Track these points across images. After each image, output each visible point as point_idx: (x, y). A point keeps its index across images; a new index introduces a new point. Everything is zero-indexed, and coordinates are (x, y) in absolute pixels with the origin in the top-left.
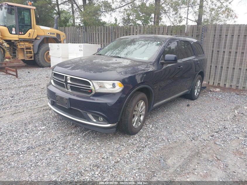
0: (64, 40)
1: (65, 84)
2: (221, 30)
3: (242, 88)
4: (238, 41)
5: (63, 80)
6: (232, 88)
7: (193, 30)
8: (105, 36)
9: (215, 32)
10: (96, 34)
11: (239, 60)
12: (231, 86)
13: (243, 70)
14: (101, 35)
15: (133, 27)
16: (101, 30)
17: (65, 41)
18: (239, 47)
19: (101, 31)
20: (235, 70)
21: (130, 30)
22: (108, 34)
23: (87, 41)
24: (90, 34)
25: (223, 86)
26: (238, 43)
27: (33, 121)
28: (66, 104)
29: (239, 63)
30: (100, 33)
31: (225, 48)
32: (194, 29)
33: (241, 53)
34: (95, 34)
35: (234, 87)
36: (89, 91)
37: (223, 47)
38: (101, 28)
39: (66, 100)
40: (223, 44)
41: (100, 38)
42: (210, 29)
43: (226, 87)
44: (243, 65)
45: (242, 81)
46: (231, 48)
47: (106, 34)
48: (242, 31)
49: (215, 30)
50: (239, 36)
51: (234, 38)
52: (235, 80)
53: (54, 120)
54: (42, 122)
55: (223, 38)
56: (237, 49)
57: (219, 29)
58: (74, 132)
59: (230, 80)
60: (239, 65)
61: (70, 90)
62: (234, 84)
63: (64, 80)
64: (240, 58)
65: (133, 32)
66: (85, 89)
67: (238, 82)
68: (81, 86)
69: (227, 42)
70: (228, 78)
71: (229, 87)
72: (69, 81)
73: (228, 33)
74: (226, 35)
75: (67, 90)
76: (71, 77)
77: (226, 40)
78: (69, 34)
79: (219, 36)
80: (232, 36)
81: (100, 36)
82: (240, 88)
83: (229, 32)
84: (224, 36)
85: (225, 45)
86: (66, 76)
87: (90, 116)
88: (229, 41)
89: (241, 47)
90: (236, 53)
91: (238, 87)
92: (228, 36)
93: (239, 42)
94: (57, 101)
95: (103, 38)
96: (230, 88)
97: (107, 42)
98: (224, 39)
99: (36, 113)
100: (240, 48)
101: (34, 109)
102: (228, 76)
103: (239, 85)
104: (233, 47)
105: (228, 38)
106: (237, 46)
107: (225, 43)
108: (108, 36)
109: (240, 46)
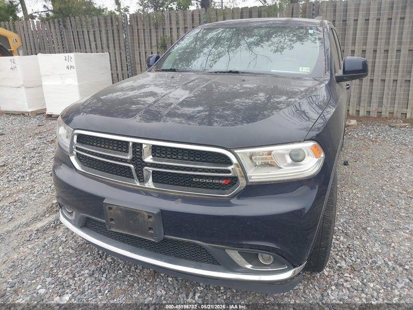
0: (18, 50)
1: (132, 166)
2: (346, 11)
3: (387, 115)
4: (377, 29)
5: (123, 157)
6: (371, 115)
7: (292, 12)
8: (110, 35)
9: (335, 15)
10: (88, 32)
11: (381, 64)
12: (369, 112)
13: (389, 82)
14: (100, 34)
15: (170, 14)
16: (99, 24)
17: (21, 52)
18: (379, 41)
19: (100, 26)
20: (375, 83)
21: (164, 20)
22: (115, 31)
23: (70, 48)
24: (75, 33)
25: (355, 115)
26: (377, 34)
27: (25, 280)
28: (150, 229)
29: (381, 69)
30: (97, 29)
31: (354, 44)
32: (294, 11)
33: (383, 52)
34: (86, 33)
35: (374, 114)
36: (223, 182)
37: (351, 41)
38: (98, 20)
39: (149, 217)
40: (351, 37)
41: (98, 39)
42: (325, 9)
43: (360, 115)
44: (388, 74)
45: (387, 102)
46: (365, 44)
47: (111, 31)
48: (384, 11)
49: (335, 11)
50: (378, 19)
51: (370, 24)
52: (375, 100)
53: (83, 259)
54: (51, 275)
55: (350, 26)
56: (376, 44)
57: (342, 8)
58: (164, 292)
59: (366, 102)
60: (380, 74)
61: (150, 184)
62: (374, 107)
63: (129, 157)
64: (382, 60)
65: (170, 24)
66: (207, 177)
67: (381, 104)
68: (196, 170)
69: (358, 32)
70: (363, 98)
71: (365, 115)
72: (149, 159)
73: (358, 16)
74: (356, 20)
75: (138, 184)
76: (153, 146)
77: (355, 29)
78: (27, 36)
79: (342, 22)
80: (366, 20)
81: (98, 35)
82: (385, 114)
83: (360, 13)
84: (352, 22)
85: (354, 39)
86: (134, 144)
87: (235, 255)
88: (361, 31)
89: (383, 41)
90: (375, 51)
91: (381, 113)
92: (359, 22)
93: (380, 31)
94: (112, 220)
95: (104, 39)
96: (368, 116)
97: (114, 46)
98: (352, 27)
99: (18, 247)
100: (381, 42)
101: (8, 232)
102: (362, 95)
103: (384, 109)
104: (368, 41)
105: (358, 24)
106: (377, 39)
107: (355, 34)
108: (116, 35)
109: (381, 39)
